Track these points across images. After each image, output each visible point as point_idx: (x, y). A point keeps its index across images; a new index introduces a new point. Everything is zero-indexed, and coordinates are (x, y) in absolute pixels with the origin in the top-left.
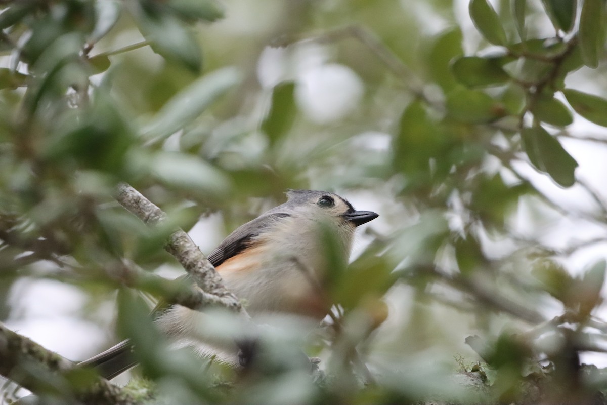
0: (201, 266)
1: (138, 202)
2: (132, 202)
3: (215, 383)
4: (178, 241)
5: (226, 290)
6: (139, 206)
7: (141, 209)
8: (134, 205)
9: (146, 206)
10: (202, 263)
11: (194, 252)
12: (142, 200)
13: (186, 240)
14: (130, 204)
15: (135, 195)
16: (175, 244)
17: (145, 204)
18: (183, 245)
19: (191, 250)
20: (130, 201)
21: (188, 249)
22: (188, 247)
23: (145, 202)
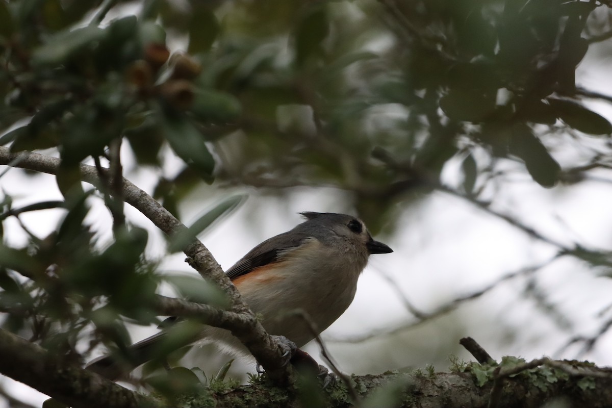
0: (222, 284)
1: (168, 221)
2: (163, 221)
3: (232, 388)
4: (203, 259)
5: (244, 306)
6: (168, 225)
7: (170, 228)
8: (164, 224)
9: (175, 225)
10: (223, 280)
11: (217, 270)
12: (172, 220)
13: (210, 259)
14: (160, 223)
15: (166, 215)
16: (200, 262)
17: (174, 224)
18: (207, 263)
19: (214, 268)
20: (161, 220)
21: (211, 267)
22: (211, 265)
23: (174, 221)
